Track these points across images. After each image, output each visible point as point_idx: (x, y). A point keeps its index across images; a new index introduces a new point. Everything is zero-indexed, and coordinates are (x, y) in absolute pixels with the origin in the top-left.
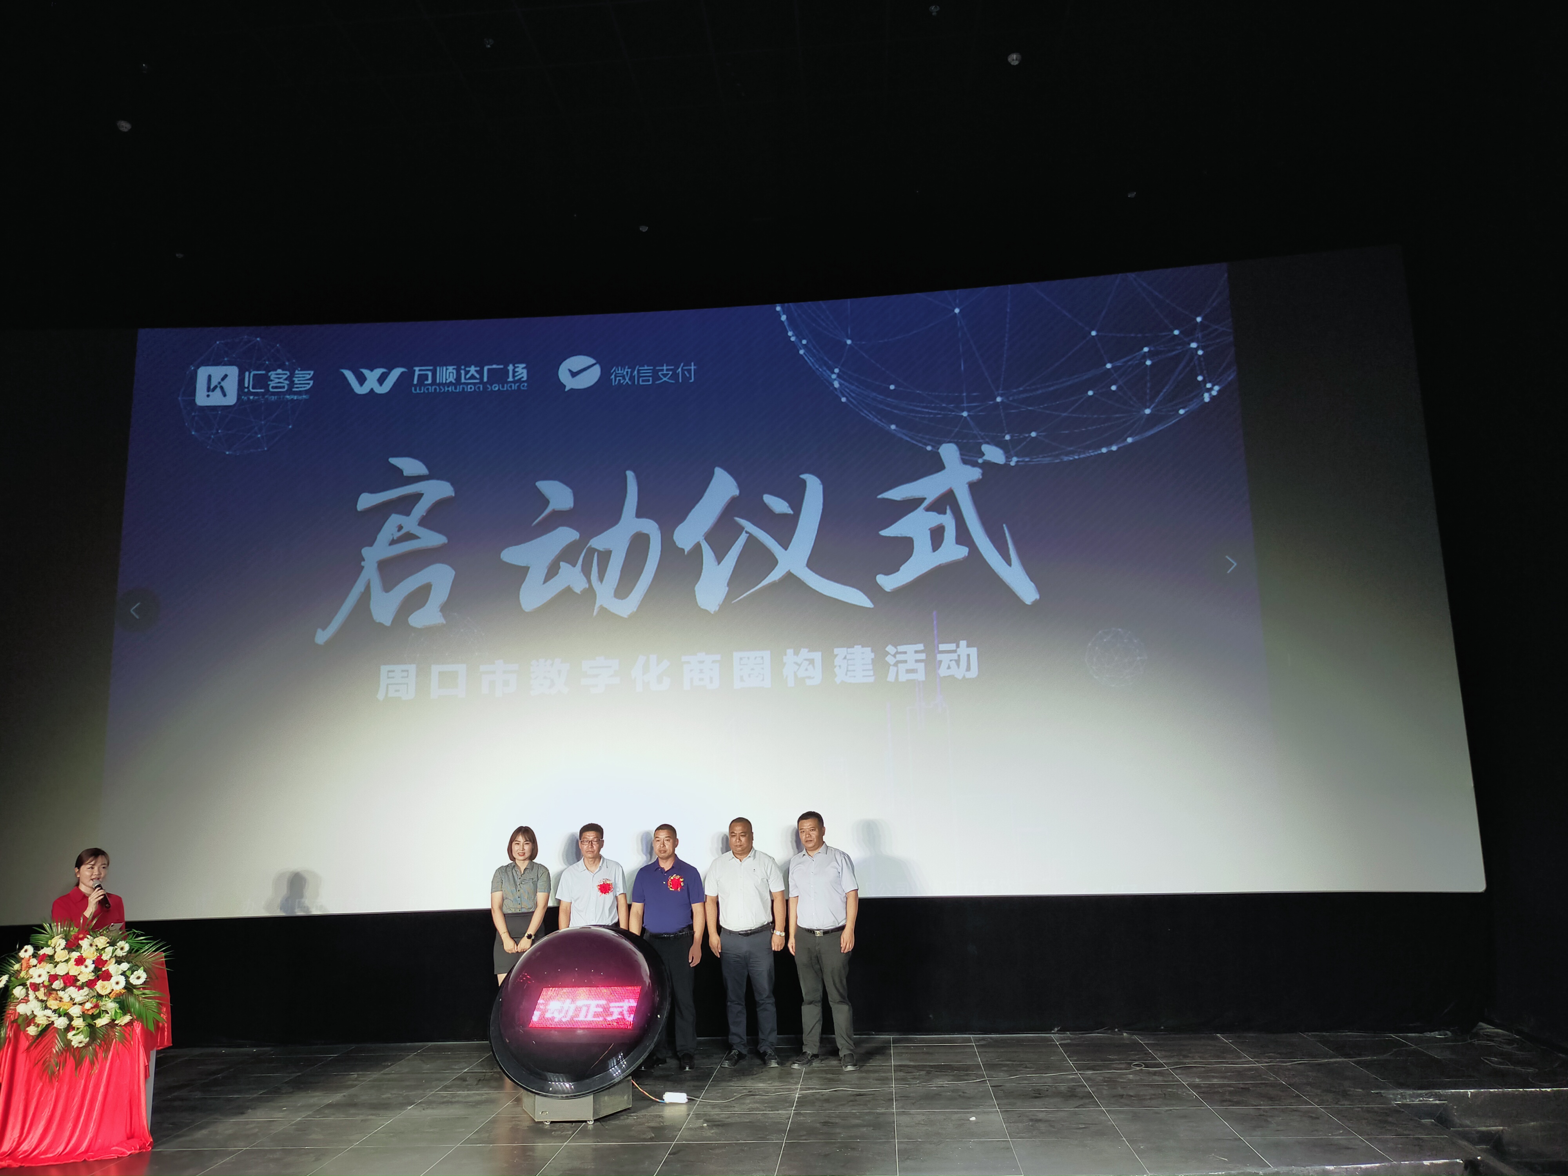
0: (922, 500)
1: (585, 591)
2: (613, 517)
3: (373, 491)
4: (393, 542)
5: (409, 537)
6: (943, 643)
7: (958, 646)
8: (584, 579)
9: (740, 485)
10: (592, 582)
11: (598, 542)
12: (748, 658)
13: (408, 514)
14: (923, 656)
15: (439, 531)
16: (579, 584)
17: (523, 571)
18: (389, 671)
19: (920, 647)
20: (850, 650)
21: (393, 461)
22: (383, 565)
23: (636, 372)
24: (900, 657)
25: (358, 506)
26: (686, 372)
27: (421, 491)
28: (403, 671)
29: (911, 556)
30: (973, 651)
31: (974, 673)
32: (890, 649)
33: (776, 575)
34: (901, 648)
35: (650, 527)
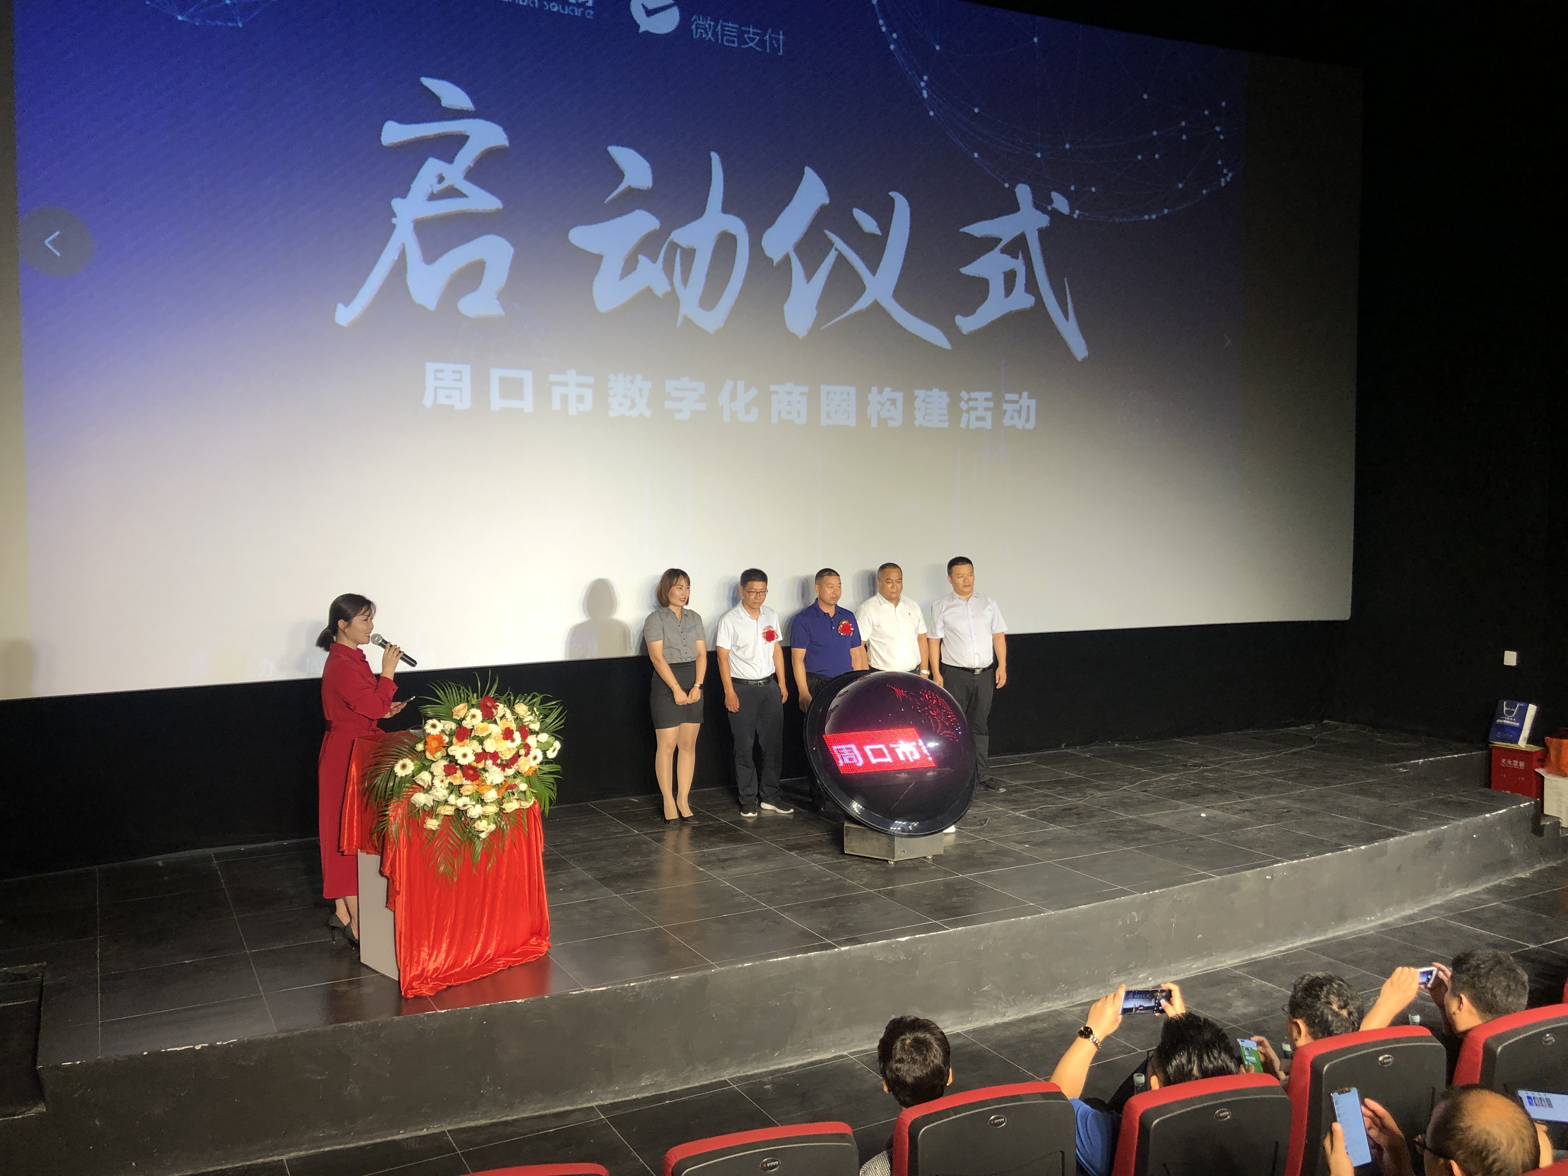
0: (999, 240)
1: (667, 295)
2: (698, 210)
3: (402, 121)
4: (433, 197)
5: (452, 193)
6: (1009, 393)
7: (1020, 397)
8: (666, 281)
9: (830, 193)
10: (675, 285)
11: (682, 236)
12: (835, 393)
13: (450, 160)
14: (991, 404)
15: (492, 191)
16: (661, 287)
17: (594, 261)
18: (437, 371)
19: (989, 394)
20: (929, 393)
21: (428, 82)
22: (422, 227)
23: (719, 27)
24: (972, 404)
25: (383, 139)
26: (774, 42)
27: (465, 132)
28: (454, 372)
29: (986, 299)
30: (1033, 403)
31: (1031, 425)
32: (964, 394)
33: (863, 303)
34: (974, 395)
35: (737, 226)
